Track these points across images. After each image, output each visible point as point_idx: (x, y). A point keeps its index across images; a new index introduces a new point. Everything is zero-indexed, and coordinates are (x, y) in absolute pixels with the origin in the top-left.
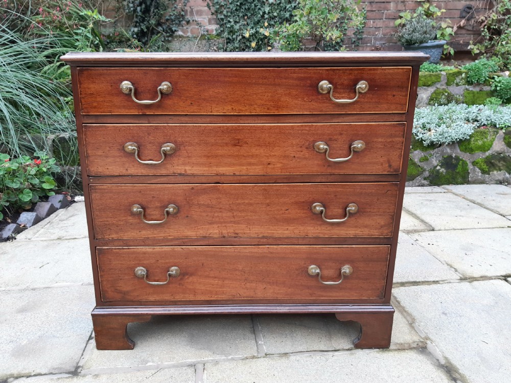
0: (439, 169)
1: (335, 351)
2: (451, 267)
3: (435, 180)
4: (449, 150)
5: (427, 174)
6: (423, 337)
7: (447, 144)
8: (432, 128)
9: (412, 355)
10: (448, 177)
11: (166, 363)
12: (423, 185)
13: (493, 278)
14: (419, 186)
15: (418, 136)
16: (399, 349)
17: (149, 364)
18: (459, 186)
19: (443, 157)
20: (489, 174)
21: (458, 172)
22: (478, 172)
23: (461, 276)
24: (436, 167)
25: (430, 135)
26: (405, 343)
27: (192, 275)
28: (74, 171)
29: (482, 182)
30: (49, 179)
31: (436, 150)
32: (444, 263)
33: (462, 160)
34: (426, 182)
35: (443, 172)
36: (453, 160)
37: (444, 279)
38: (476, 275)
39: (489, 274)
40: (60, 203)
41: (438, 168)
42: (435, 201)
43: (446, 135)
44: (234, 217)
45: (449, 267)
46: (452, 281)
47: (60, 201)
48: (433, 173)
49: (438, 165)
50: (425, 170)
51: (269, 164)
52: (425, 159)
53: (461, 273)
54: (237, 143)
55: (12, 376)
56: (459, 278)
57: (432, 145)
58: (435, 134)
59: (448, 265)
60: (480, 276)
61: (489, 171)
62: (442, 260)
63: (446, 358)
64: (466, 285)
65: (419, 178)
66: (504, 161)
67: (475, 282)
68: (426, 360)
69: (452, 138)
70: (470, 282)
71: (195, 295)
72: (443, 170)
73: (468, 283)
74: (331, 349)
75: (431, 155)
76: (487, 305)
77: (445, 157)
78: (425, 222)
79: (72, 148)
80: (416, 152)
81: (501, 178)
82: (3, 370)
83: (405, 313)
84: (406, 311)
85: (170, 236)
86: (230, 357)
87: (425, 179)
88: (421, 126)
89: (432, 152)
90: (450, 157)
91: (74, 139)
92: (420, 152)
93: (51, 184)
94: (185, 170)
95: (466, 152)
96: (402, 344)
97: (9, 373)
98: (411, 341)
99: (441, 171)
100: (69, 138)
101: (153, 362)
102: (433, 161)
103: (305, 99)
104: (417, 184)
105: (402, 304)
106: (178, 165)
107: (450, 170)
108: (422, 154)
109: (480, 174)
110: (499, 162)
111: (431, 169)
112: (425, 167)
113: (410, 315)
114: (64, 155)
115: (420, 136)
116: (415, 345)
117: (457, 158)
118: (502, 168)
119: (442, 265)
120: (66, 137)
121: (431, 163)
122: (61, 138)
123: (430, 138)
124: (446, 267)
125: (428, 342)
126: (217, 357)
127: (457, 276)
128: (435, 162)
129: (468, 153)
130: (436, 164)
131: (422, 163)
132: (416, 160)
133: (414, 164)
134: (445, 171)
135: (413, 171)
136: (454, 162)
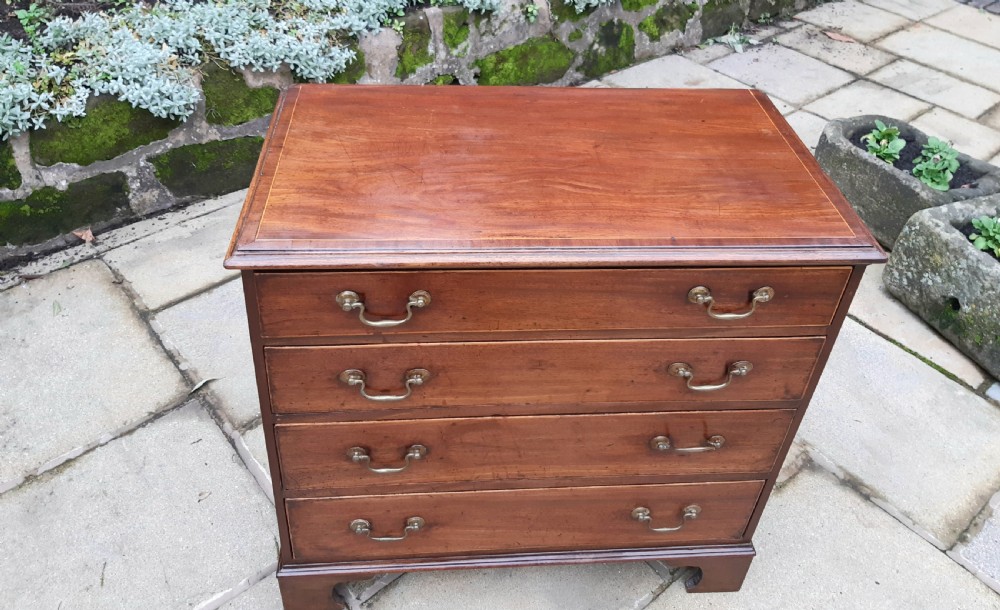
0: (597, 50)
3: (594, 69)
4: (607, 13)
5: (580, 60)
9: (809, 481)
10: (608, 59)
16: (790, 478)
18: (624, 71)
19: (600, 25)
20: (659, 40)
21: (622, 48)
22: (646, 41)
24: (592, 45)
26: (790, 464)
29: (651, 57)
31: (591, 16)
33: (626, 25)
34: (579, 76)
35: (602, 52)
36: (615, 28)
41: (596, 46)
48: (589, 58)
49: (594, 42)
50: (576, 55)
52: (576, 36)
57: (588, 10)
61: (660, 35)
65: (570, 71)
66: (679, 14)
68: (826, 481)
72: (602, 49)
75: (585, 26)
77: (604, 25)
80: (564, 25)
81: (672, 43)
87: (577, 70)
89: (587, 21)
90: (611, 24)
92: (570, 23)
95: (630, 11)
96: (787, 467)
98: (794, 456)
99: (599, 51)
102: (587, 37)
107: (611, 48)
108: (573, 27)
109: (648, 43)
110: (672, 16)
111: (585, 51)
112: (577, 49)
116: (801, 462)
117: (621, 25)
118: (674, 25)
121: (586, 40)
125: (809, 449)
128: (590, 36)
129: (633, 12)
130: (592, 41)
131: (573, 43)
132: (564, 39)
133: (562, 48)
134: (604, 50)
135: (562, 60)
136: (616, 30)
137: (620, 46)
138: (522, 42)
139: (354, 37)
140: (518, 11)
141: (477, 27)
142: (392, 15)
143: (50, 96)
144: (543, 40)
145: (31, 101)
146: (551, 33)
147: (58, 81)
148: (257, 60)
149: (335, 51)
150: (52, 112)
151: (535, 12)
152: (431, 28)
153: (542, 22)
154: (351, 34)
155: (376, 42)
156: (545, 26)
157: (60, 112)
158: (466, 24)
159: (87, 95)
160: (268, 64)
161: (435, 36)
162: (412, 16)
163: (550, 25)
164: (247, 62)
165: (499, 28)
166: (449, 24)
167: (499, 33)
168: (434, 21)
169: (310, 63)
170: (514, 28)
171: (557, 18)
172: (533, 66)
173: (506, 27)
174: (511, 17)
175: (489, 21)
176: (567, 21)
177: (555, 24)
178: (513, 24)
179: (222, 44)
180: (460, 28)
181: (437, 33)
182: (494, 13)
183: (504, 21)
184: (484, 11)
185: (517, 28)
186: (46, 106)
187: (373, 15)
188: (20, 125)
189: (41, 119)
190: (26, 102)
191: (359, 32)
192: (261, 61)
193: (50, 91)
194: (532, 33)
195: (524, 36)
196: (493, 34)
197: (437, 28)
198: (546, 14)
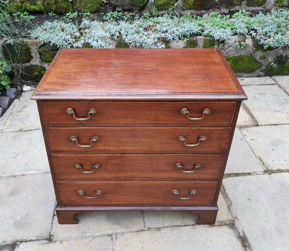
0: (273, 65)
1: (185, 226)
2: (261, 161)
3: (269, 72)
4: (281, 51)
5: (264, 68)
6: (234, 216)
7: (280, 48)
8: (271, 36)
9: (226, 229)
10: (278, 70)
11: (97, 234)
12: (259, 76)
13: (284, 171)
14: (257, 76)
15: (260, 41)
16: (219, 225)
17: (88, 234)
18: (285, 76)
19: (276, 56)
21: (286, 67)
23: (265, 169)
24: (271, 63)
25: (270, 41)
26: (223, 221)
27: (109, 193)
28: (20, 67)
30: (5, 78)
31: (272, 51)
32: (257, 157)
34: (262, 73)
35: (275, 66)
36: (283, 58)
37: (255, 171)
38: (274, 169)
39: (282, 168)
40: (14, 94)
41: (272, 63)
42: (265, 94)
43: (281, 42)
44: (132, 169)
45: (260, 161)
46: (259, 173)
47: (14, 93)
48: (268, 67)
49: (272, 62)
50: (263, 65)
51: (152, 146)
52: (264, 58)
53: (266, 166)
54: (134, 136)
55: (18, 241)
56: (264, 170)
57: (270, 48)
58: (273, 41)
59: (260, 159)
60: (276, 169)
62: (257, 154)
63: (243, 232)
64: (267, 176)
65: (258, 71)
67: (272, 174)
68: (233, 233)
69: (284, 44)
70: (269, 174)
71: (110, 202)
72: (275, 65)
73: (268, 175)
74: (183, 225)
75: (268, 55)
76: (275, 193)
77: (278, 56)
78: (253, 118)
79: (17, 52)
80: (258, 52)
82: (13, 237)
83: (227, 199)
84: (227, 197)
85: (96, 177)
86: (130, 230)
87: (262, 71)
88: (264, 34)
89: (269, 53)
90: (282, 56)
91: (17, 45)
92: (261, 52)
93: (7, 81)
94: (104, 148)
96: (221, 221)
97: (16, 239)
98: (227, 220)
99: (274, 66)
100: (14, 44)
101: (90, 233)
102: (269, 59)
103: (173, 117)
104: (256, 75)
105: (227, 192)
106: (100, 146)
107: (280, 66)
108: (262, 54)
111: (267, 64)
112: (263, 63)
113: (229, 200)
114: (11, 56)
115: (262, 41)
116: (228, 223)
117: (286, 57)
119: (256, 159)
120: (11, 43)
121: (268, 60)
122: (8, 44)
123: (269, 43)
124: (258, 161)
125: (236, 220)
126: (123, 230)
127: (262, 169)
128: (270, 59)
130: (271, 61)
131: (261, 60)
132: (257, 58)
133: (256, 61)
134: (276, 66)
135: (254, 66)
136: (284, 59)
137: (285, 66)
138: (237, 55)
139: (168, 41)
140: (237, 44)
141: (218, 46)
142: (185, 36)
143: (74, 40)
144: (247, 56)
145: (69, 40)
146: (251, 54)
147: (78, 37)
148: (133, 42)
149: (159, 44)
150: (73, 45)
151: (244, 45)
152: (198, 43)
153: (248, 49)
154: (167, 40)
155: (176, 44)
156: (249, 51)
157: (75, 45)
158: (214, 44)
159: (84, 42)
160: (136, 44)
161: (199, 46)
162: (192, 38)
163: (252, 51)
164: (130, 42)
165: (227, 48)
166: (206, 43)
167: (227, 50)
168: (200, 41)
169: (149, 46)
170: (234, 49)
171: (255, 49)
172: (240, 65)
173: (231, 48)
174: (234, 45)
175: (224, 45)
176: (260, 51)
177: (254, 51)
178: (234, 48)
179: (125, 35)
180: (211, 45)
181: (200, 46)
182: (225, 42)
183: (230, 46)
184: (220, 40)
185: (236, 50)
186: (72, 43)
187: (177, 35)
188: (64, 46)
189: (70, 46)
190: (67, 40)
191: (170, 40)
192: (135, 43)
193: (74, 39)
194: (243, 53)
195: (239, 53)
196: (225, 50)
197: (201, 44)
198: (251, 47)
